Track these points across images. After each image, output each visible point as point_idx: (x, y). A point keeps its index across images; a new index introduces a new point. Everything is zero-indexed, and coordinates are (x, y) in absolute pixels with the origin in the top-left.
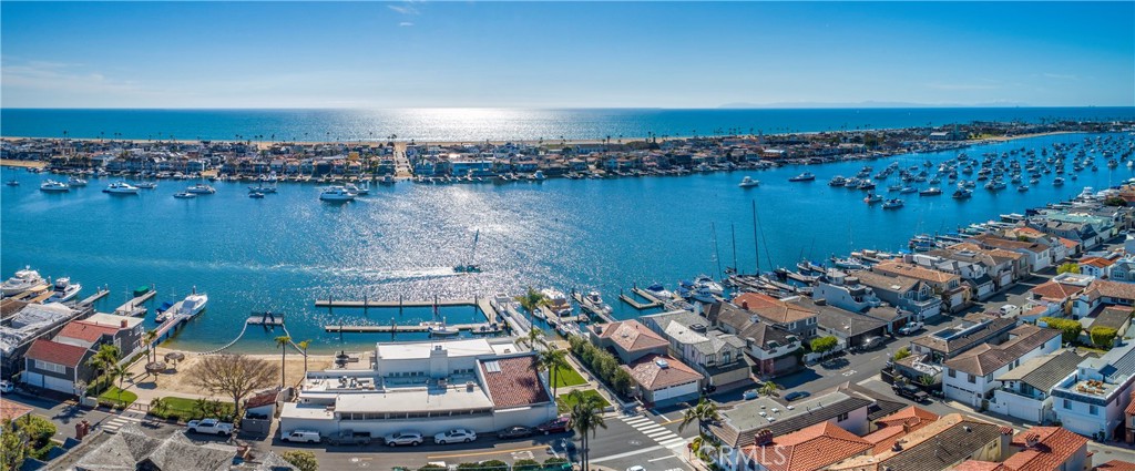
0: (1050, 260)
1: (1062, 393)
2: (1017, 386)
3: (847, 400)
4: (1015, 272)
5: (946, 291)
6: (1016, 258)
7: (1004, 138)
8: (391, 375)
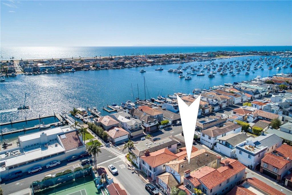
0: (240, 100)
1: (240, 148)
2: (224, 143)
3: (171, 141)
4: (228, 104)
5: (204, 108)
6: (228, 99)
7: (228, 57)
8: (26, 147)
